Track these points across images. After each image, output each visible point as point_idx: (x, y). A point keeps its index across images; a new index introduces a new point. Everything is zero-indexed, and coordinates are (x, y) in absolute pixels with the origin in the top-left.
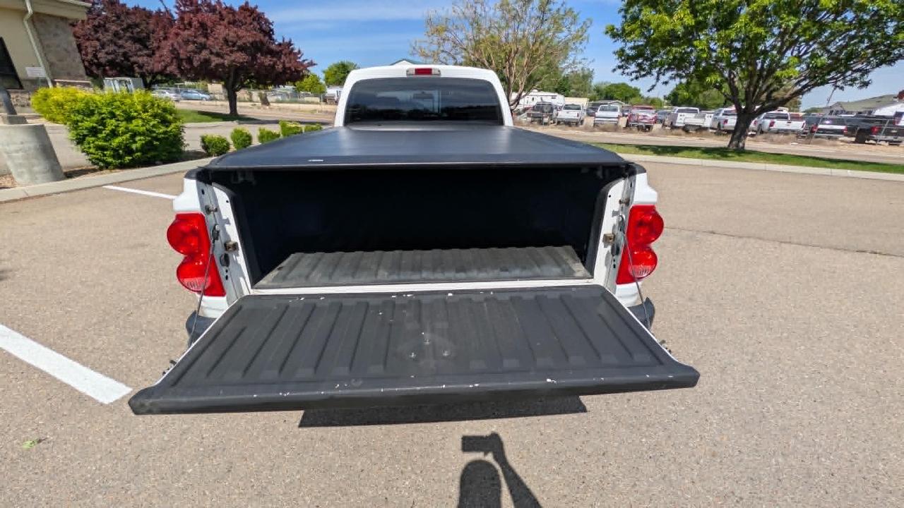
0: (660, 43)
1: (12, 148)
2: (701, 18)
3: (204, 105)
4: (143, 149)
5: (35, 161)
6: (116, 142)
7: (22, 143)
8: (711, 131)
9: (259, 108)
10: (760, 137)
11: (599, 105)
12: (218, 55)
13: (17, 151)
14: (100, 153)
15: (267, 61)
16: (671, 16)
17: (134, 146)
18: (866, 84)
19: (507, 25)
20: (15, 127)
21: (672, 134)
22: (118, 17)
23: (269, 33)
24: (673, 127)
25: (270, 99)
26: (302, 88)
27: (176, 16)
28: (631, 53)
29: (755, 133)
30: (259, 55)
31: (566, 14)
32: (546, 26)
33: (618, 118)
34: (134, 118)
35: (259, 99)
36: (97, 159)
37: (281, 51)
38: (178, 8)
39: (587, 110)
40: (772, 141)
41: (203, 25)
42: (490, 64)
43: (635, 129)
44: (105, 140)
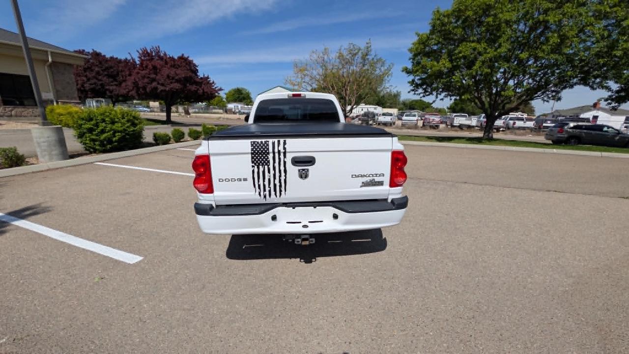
0: (433, 77)
1: (42, 140)
2: (455, 64)
3: (147, 115)
4: (119, 141)
5: (53, 148)
6: (103, 136)
7: (48, 137)
8: (477, 128)
9: (183, 116)
10: (508, 132)
11: (404, 113)
12: (163, 85)
13: (44, 142)
14: (92, 143)
15: (193, 88)
16: (438, 62)
17: (114, 139)
18: (559, 99)
19: (343, 67)
20: (45, 128)
21: (453, 131)
22: (100, 63)
23: (196, 72)
24: (453, 126)
25: (190, 111)
26: (212, 104)
27: (138, 62)
28: (419, 82)
29: (504, 129)
30: (188, 85)
31: (377, 61)
32: (366, 67)
33: (417, 120)
34: (116, 122)
35: (183, 111)
36: (89, 147)
37: (202, 82)
38: (139, 57)
39: (397, 116)
40: (516, 134)
41: (155, 68)
42: (333, 89)
43: (428, 128)
44: (97, 135)
